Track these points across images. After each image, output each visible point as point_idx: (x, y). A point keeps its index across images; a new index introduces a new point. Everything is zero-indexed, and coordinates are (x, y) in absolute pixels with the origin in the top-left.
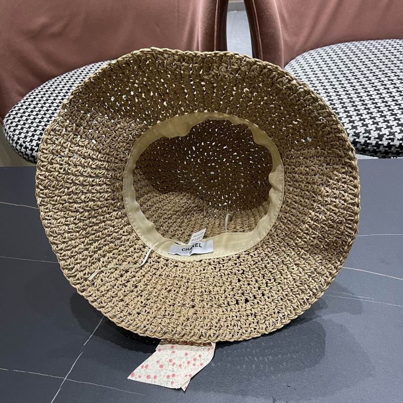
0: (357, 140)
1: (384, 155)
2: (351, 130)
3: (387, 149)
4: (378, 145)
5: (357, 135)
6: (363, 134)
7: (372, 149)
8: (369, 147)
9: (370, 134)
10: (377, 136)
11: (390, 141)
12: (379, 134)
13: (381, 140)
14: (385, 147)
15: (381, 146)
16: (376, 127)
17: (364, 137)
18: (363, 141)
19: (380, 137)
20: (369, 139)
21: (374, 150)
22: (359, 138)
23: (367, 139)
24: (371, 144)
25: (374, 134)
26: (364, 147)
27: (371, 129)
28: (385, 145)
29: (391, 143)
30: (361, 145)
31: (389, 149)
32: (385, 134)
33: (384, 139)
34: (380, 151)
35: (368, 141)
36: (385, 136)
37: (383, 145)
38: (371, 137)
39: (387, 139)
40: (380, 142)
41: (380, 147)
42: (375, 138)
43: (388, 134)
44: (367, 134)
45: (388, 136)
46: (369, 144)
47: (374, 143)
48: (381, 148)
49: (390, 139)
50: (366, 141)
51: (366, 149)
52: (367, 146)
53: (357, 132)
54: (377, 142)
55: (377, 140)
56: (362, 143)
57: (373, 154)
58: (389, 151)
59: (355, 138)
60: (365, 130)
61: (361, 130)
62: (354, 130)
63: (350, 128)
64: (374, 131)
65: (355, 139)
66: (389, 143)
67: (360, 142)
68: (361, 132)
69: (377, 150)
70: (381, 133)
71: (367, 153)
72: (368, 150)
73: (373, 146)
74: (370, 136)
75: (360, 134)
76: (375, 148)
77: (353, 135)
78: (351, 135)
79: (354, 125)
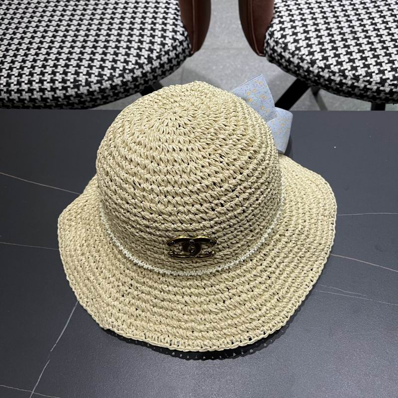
0: (356, 84)
1: (384, 102)
2: (350, 72)
3: (388, 96)
4: (378, 91)
5: (356, 78)
6: (364, 77)
7: (371, 95)
8: (368, 93)
9: (371, 77)
10: (379, 81)
11: (393, 87)
12: (381, 78)
13: (383, 86)
14: (386, 94)
15: (382, 93)
16: (379, 69)
17: (364, 81)
18: (362, 85)
19: (383, 82)
20: (370, 83)
21: (374, 96)
22: (358, 81)
23: (367, 84)
24: (371, 89)
25: (376, 78)
26: (362, 92)
27: (372, 71)
28: (387, 91)
29: (394, 90)
30: (360, 90)
31: (390, 96)
32: (388, 79)
33: (386, 84)
34: (380, 98)
35: (369, 86)
36: (388, 81)
37: (384, 91)
38: (372, 82)
39: (390, 85)
40: (382, 88)
41: (380, 93)
42: (376, 83)
43: (391, 78)
44: (368, 78)
45: (391, 81)
46: (369, 89)
47: (375, 88)
48: (382, 95)
49: (393, 85)
50: (365, 86)
51: (365, 94)
52: (366, 92)
53: (357, 74)
54: (378, 88)
55: (378, 85)
56: (361, 88)
57: (372, 100)
58: (390, 98)
59: (354, 81)
60: (367, 72)
61: (361, 72)
62: (354, 72)
63: (349, 68)
64: (377, 74)
65: (353, 83)
66: (392, 89)
67: (359, 87)
68: (361, 75)
69: (378, 96)
70: (384, 77)
71: (365, 99)
72: (367, 96)
73: (374, 92)
74: (371, 80)
75: (361, 77)
76: (375, 94)
77: (352, 79)
78: (349, 77)
79: (354, 65)
